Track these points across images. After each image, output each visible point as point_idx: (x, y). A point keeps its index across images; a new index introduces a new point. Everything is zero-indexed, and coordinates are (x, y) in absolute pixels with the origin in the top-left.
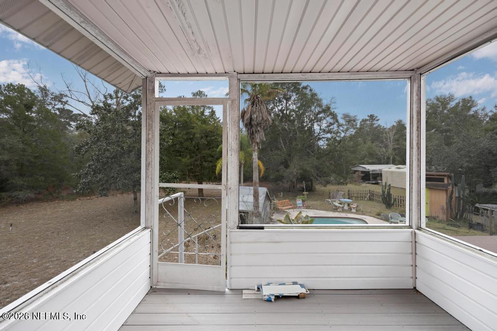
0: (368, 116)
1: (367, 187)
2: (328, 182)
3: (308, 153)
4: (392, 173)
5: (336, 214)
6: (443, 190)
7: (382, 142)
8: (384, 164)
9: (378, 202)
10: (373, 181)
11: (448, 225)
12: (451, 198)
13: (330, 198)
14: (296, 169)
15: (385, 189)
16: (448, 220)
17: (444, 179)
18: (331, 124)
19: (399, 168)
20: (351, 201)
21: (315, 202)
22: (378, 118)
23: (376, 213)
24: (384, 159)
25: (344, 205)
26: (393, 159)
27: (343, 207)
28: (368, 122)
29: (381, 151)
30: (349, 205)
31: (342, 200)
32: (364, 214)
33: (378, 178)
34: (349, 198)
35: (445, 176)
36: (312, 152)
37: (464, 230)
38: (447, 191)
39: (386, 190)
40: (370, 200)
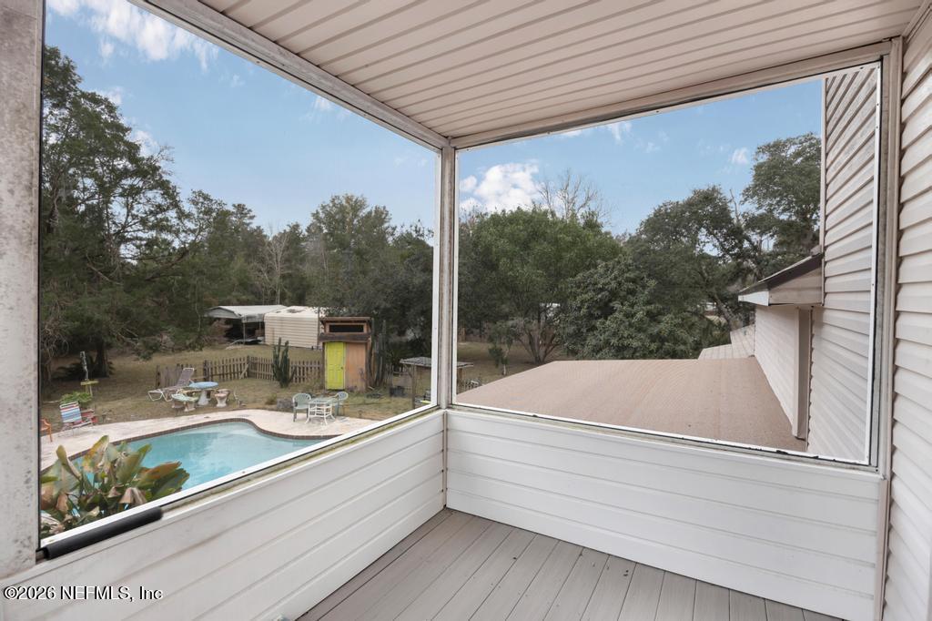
0: (234, 206)
1: (237, 352)
2: (155, 349)
3: (92, 273)
4: (282, 319)
5: (183, 421)
6: (361, 344)
7: (262, 261)
8: (266, 304)
9: (266, 377)
10: (249, 337)
11: (368, 396)
12: (371, 354)
13: (158, 385)
14: (52, 318)
15: (279, 350)
16: (368, 390)
17: (362, 326)
18: (160, 209)
19: (293, 311)
20: (215, 384)
21: (119, 403)
22: (252, 214)
23: (266, 400)
24: (266, 295)
25: (199, 396)
26: (281, 295)
27: (197, 401)
28: (234, 219)
29: (261, 279)
30: (208, 394)
31: (193, 385)
32: (243, 408)
33: (257, 331)
34: (205, 380)
35: (364, 321)
36: (106, 273)
37: (385, 400)
38: (366, 344)
39: (281, 353)
40: (249, 376)
